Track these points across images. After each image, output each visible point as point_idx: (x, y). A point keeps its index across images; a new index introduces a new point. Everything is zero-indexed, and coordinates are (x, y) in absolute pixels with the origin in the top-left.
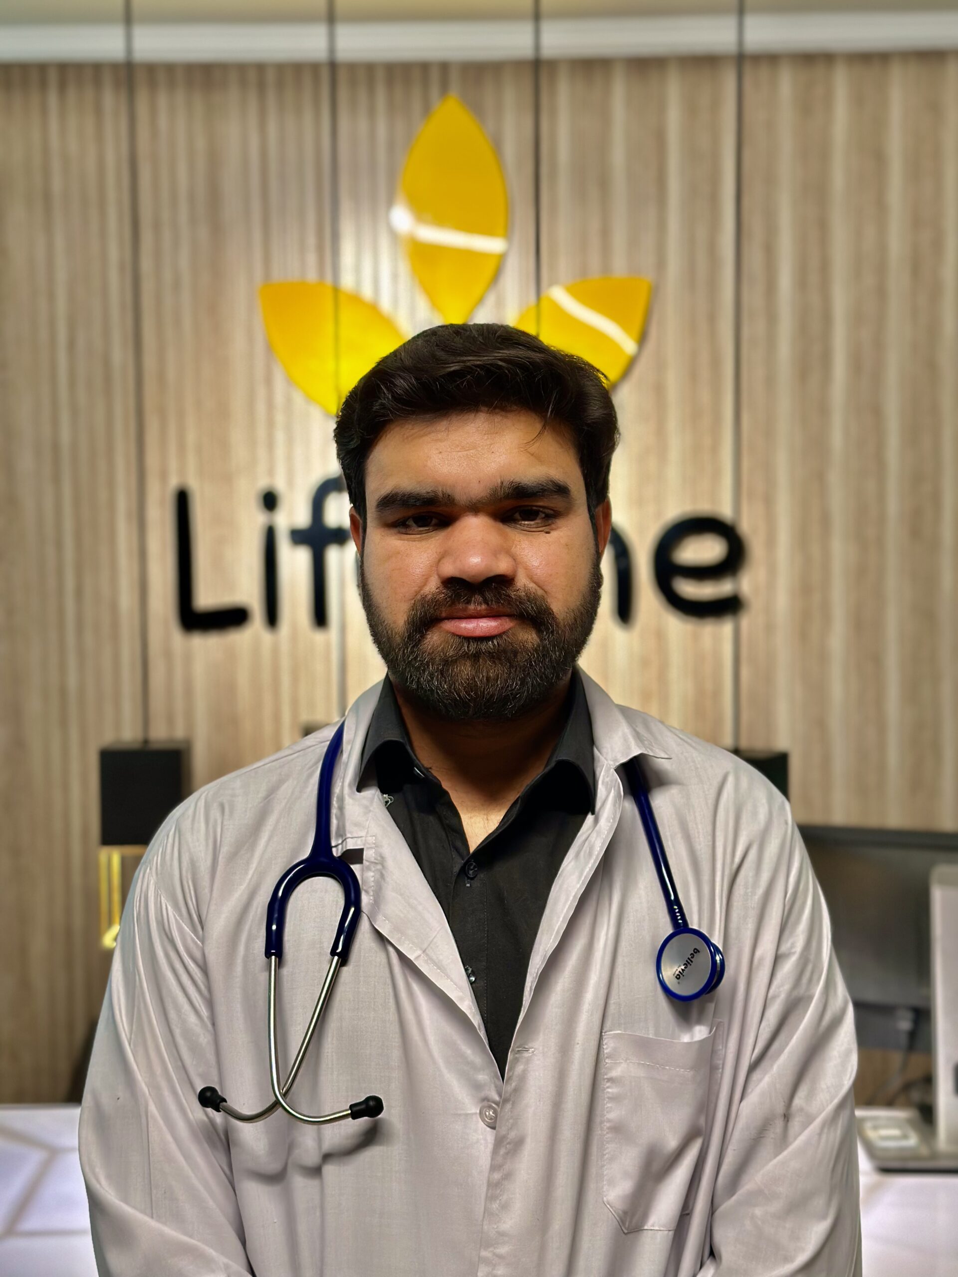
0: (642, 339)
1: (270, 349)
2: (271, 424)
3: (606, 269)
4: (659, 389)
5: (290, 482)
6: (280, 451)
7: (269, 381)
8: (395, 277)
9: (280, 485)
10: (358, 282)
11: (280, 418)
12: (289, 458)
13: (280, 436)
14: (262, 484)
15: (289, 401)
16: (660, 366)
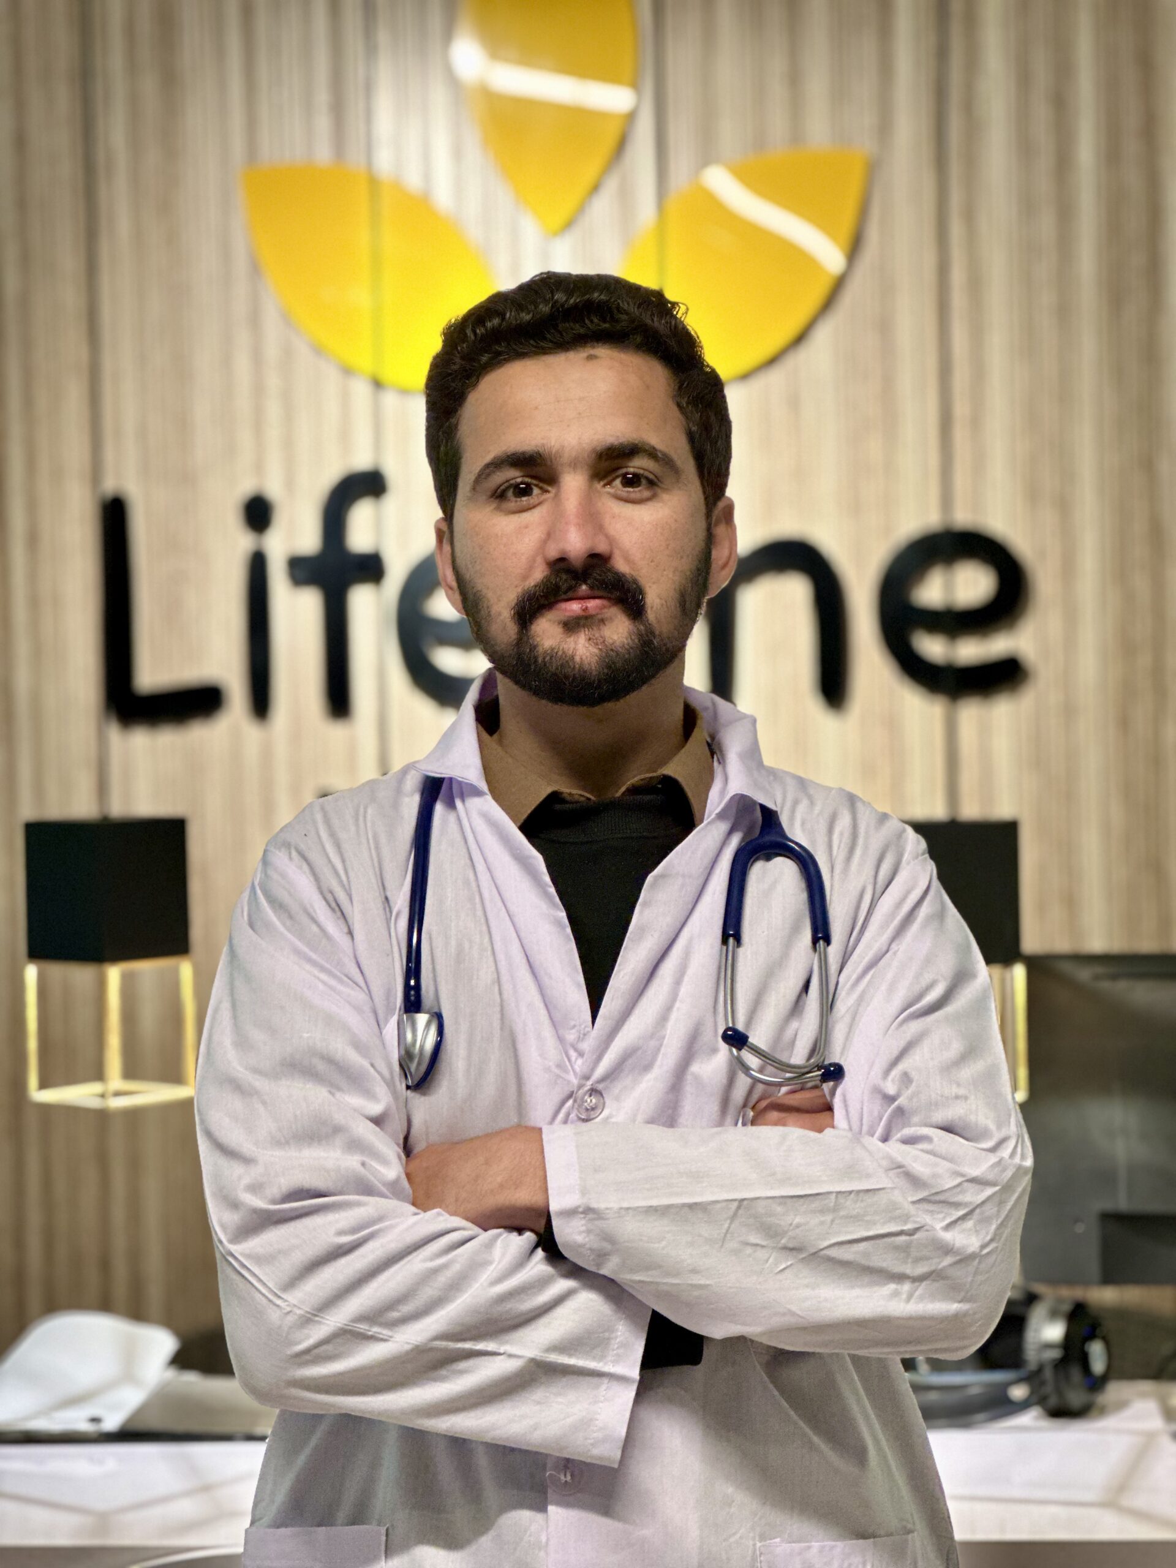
0: (854, 249)
1: (256, 269)
2: (259, 390)
3: (797, 136)
4: (885, 327)
5: (290, 483)
6: (273, 433)
7: (255, 320)
8: (458, 154)
9: (274, 491)
11: (273, 382)
12: (288, 444)
13: (273, 410)
14: (246, 488)
15: (288, 354)
16: (886, 289)
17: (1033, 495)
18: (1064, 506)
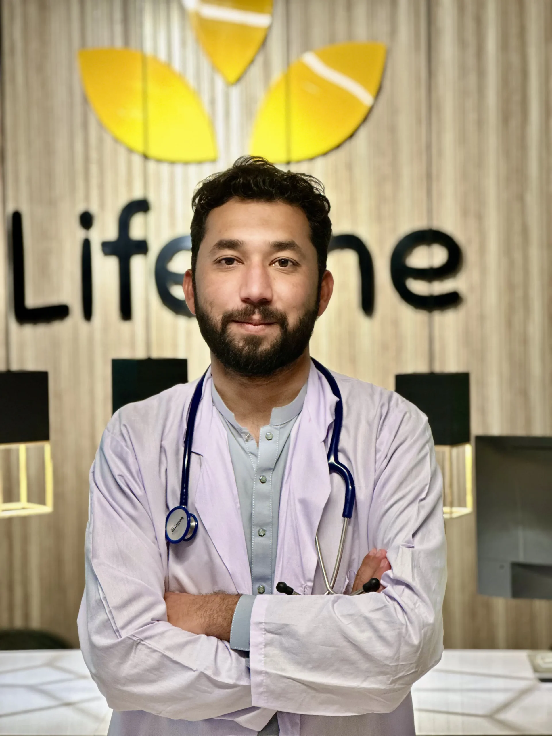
1: (86, 100)
2: (87, 160)
3: (350, 36)
4: (393, 129)
5: (102, 205)
6: (94, 181)
7: (85, 125)
8: (183, 43)
9: (94, 209)
10: (155, 48)
12: (101, 187)
13: (94, 169)
14: (80, 208)
15: (101, 141)
17: (465, 213)
18: (480, 217)
